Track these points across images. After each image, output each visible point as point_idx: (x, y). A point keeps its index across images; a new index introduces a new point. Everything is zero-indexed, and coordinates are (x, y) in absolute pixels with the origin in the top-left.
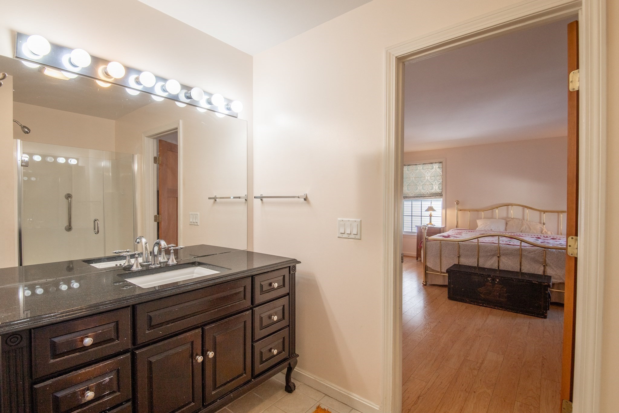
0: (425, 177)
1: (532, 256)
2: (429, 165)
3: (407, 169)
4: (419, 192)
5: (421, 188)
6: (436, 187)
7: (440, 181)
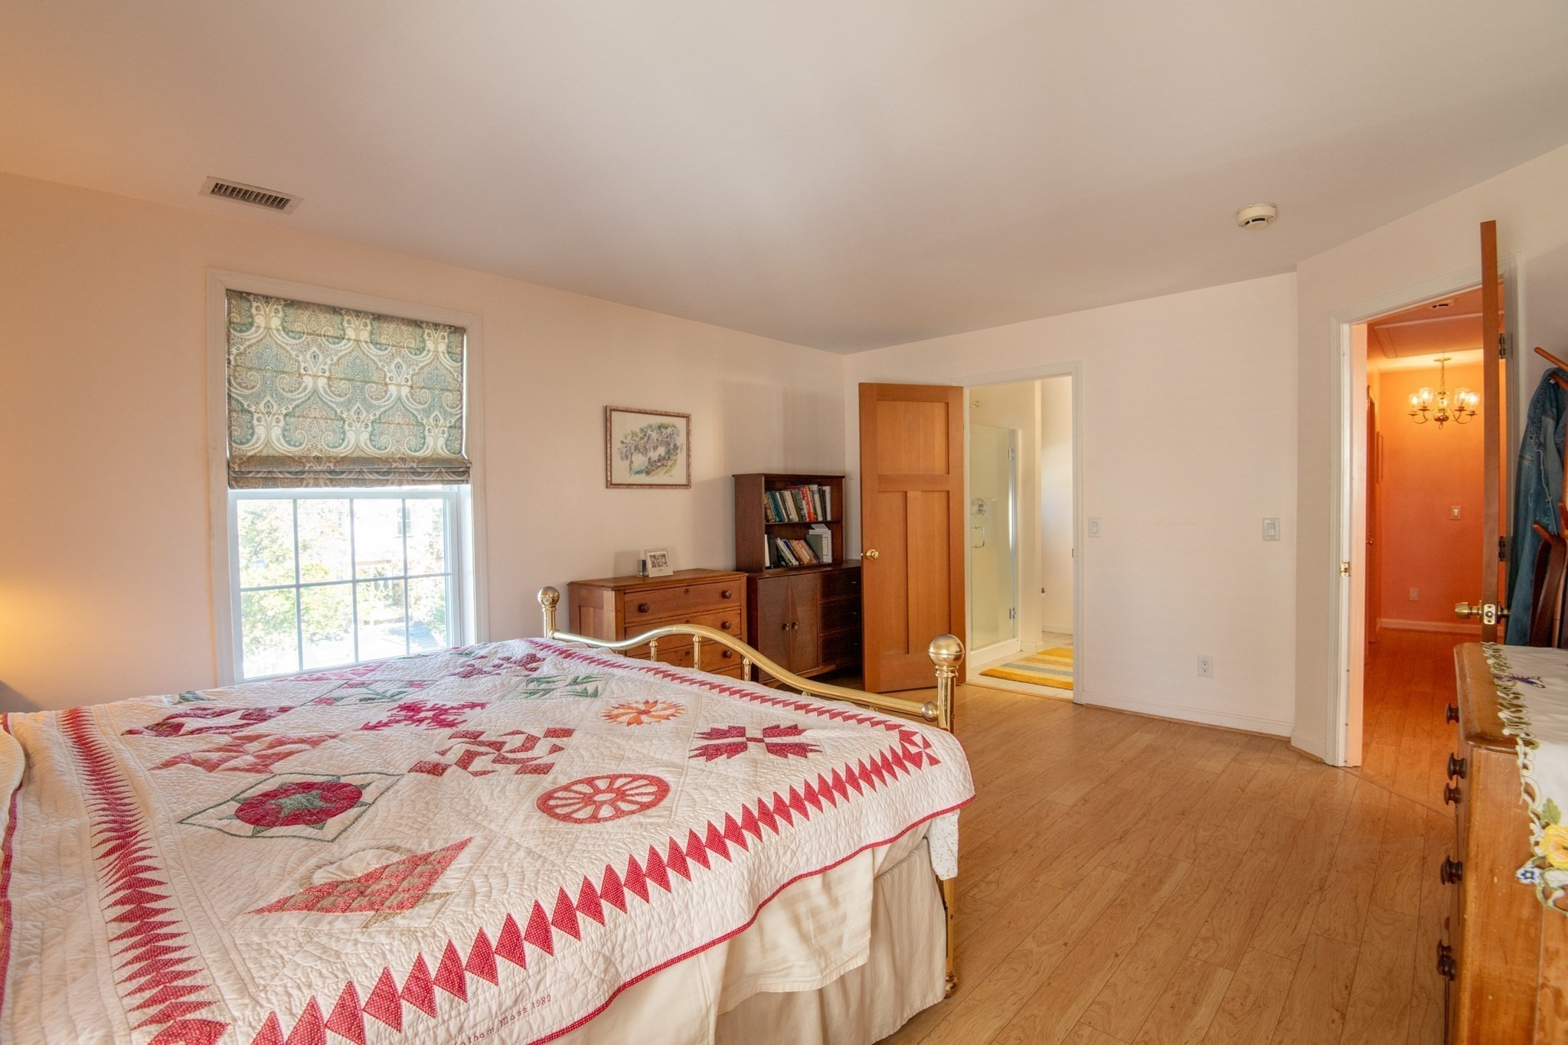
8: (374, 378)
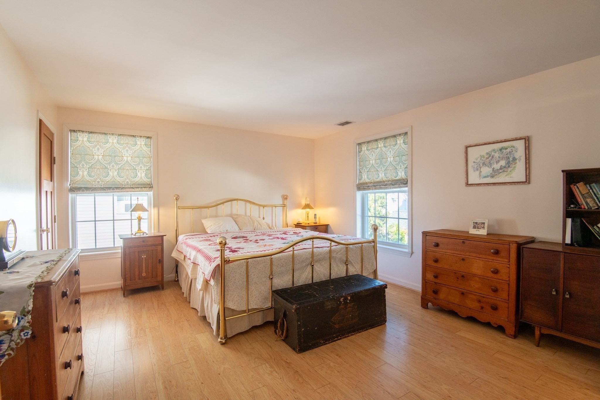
0: (123, 157)
2: (130, 139)
6: (141, 174)
7: (148, 166)
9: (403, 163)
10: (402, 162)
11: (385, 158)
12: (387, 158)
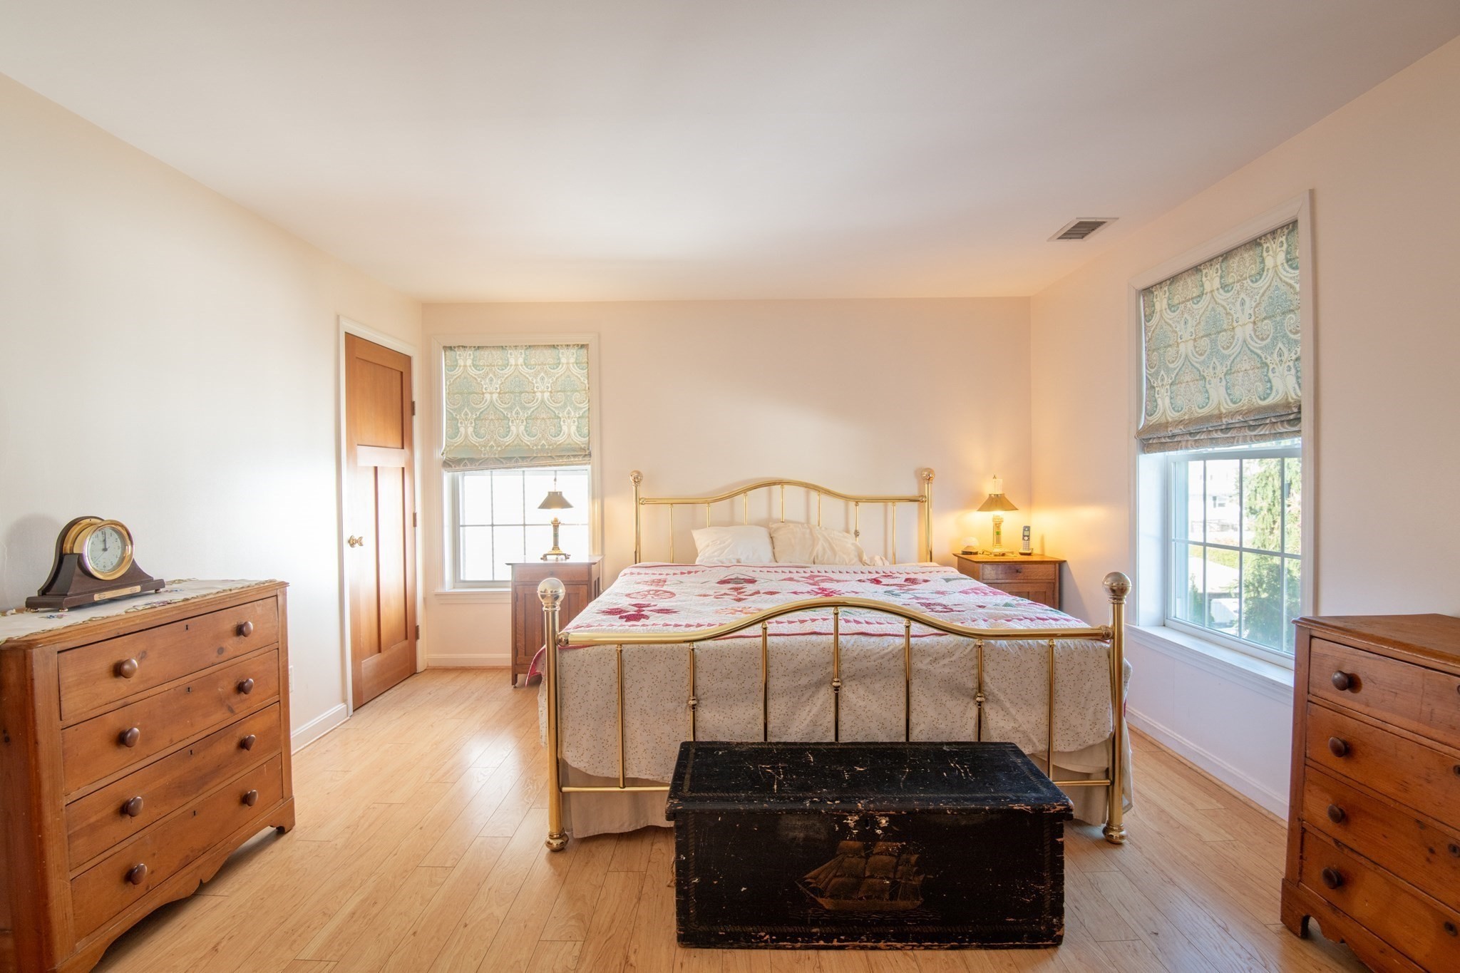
0: (534, 392)
1: (947, 670)
2: (548, 352)
3: (473, 360)
4: (516, 442)
5: (522, 428)
6: (569, 428)
7: (581, 408)
8: (1225, 326)
9: (1289, 340)
10: (1285, 336)
11: (1225, 330)
12: (1233, 328)
